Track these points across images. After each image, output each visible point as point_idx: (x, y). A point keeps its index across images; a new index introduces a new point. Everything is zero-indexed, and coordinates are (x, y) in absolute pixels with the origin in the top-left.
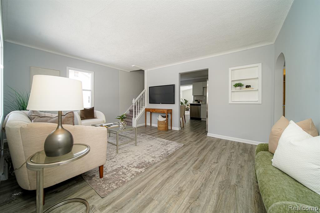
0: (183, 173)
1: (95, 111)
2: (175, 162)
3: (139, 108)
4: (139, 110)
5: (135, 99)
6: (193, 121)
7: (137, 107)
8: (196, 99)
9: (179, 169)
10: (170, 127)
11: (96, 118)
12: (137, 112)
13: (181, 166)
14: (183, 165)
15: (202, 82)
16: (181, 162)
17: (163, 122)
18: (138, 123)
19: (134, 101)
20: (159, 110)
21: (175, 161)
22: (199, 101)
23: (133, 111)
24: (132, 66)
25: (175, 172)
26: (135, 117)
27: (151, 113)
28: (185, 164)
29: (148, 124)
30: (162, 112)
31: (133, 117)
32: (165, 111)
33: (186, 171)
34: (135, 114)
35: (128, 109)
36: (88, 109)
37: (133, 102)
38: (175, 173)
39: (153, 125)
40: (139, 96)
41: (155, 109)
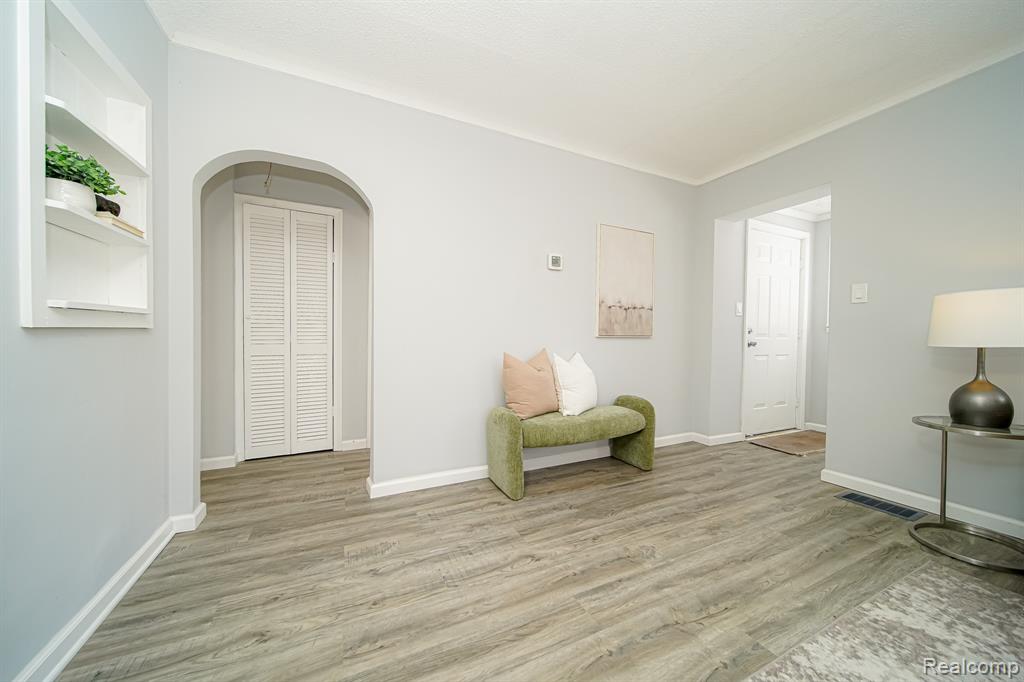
0: (689, 559)
2: (712, 610)
9: (702, 575)
13: (689, 583)
14: (677, 588)
16: (679, 601)
21: (711, 616)
25: (721, 572)
28: (666, 590)
33: (673, 563)
38: (722, 567)
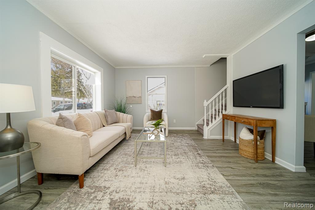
19: (206, 103)
20: (241, 120)
32: (252, 121)
37: (204, 105)
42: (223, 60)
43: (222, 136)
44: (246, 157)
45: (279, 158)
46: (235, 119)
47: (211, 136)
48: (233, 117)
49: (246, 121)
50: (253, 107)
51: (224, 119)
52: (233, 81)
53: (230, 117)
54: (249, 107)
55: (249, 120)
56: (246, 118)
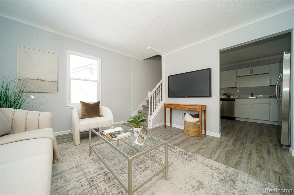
1: (100, 107)
3: (156, 103)
4: (156, 105)
5: (151, 92)
6: (225, 120)
7: (154, 103)
8: (223, 92)
10: (204, 131)
11: (101, 116)
12: (154, 108)
15: (236, 70)
17: (195, 123)
18: (154, 123)
19: (150, 94)
20: (186, 107)
22: (229, 95)
23: (148, 108)
24: (147, 49)
26: (151, 115)
27: (171, 109)
29: (168, 124)
30: (192, 110)
31: (148, 114)
32: (198, 107)
34: (151, 111)
35: (141, 105)
36: (92, 104)
37: (149, 96)
39: (174, 125)
40: (156, 88)
41: (179, 105)
42: (158, 57)
43: (164, 123)
44: (193, 136)
45: (209, 131)
46: (180, 107)
47: (154, 125)
48: (177, 106)
49: (192, 108)
50: (188, 97)
51: (166, 108)
52: (169, 77)
53: (173, 105)
54: (185, 97)
55: (194, 106)
56: (192, 105)
